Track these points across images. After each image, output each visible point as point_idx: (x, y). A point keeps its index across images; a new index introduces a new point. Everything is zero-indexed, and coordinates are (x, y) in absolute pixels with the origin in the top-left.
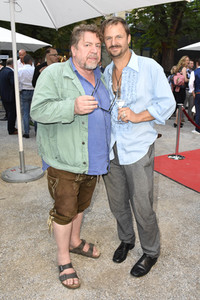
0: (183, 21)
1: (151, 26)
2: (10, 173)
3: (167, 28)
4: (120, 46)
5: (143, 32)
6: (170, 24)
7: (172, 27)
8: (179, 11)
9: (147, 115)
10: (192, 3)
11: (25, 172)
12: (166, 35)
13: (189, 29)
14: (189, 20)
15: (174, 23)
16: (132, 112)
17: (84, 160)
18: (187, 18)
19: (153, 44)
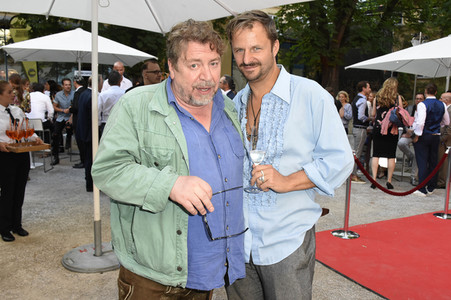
0: (352, 28)
1: (306, 33)
2: (77, 256)
3: (328, 37)
4: (259, 64)
5: (293, 42)
6: (333, 31)
7: (335, 36)
8: (344, 14)
9: (303, 179)
10: (363, 4)
11: (102, 254)
12: (328, 46)
13: (360, 39)
14: (360, 26)
15: (338, 30)
16: (276, 172)
17: (180, 264)
18: (357, 23)
19: (308, 59)
